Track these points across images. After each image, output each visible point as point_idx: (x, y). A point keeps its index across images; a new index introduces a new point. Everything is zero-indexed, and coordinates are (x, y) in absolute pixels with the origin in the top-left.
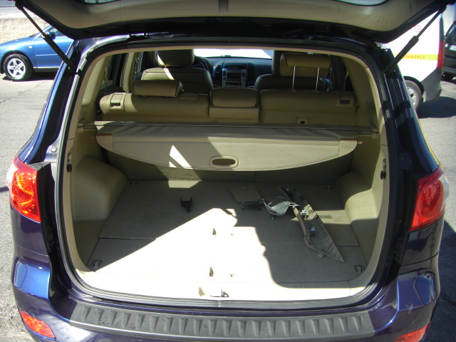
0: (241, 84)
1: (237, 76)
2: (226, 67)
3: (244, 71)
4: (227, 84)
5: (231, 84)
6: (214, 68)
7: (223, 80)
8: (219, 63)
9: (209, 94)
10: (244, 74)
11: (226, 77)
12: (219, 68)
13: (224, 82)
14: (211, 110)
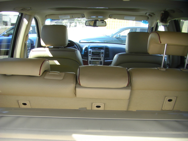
0: (100, 59)
1: (98, 54)
2: (91, 48)
3: (103, 51)
4: (91, 59)
5: (94, 59)
6: (84, 49)
7: (89, 56)
8: (86, 45)
9: (76, 72)
10: (102, 53)
11: (91, 54)
12: (86, 49)
13: (90, 58)
14: (78, 90)
